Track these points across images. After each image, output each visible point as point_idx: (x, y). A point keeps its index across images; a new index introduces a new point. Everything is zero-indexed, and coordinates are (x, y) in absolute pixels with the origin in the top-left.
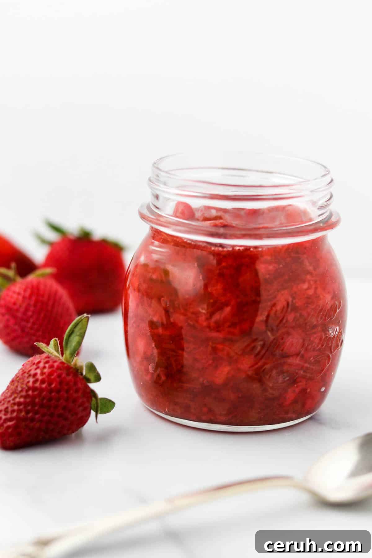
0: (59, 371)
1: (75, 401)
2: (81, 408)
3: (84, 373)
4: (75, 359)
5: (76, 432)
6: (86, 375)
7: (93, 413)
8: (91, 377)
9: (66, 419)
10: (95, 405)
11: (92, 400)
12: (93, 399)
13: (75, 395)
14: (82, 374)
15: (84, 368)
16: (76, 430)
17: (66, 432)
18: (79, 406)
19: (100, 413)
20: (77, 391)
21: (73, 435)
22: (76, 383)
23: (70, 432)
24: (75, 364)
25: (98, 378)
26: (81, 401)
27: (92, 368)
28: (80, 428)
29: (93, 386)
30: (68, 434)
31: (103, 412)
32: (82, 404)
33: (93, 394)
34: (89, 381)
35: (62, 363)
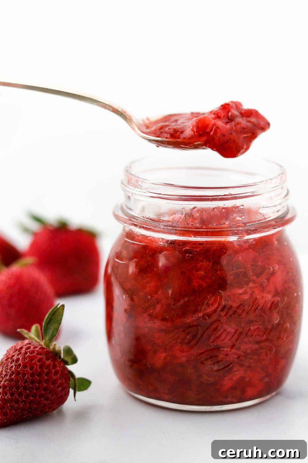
0: (39, 356)
1: (54, 382)
2: (60, 389)
3: (62, 357)
4: (54, 343)
5: (57, 410)
6: (64, 358)
7: (71, 391)
8: (68, 359)
9: (47, 399)
10: (73, 384)
11: (69, 380)
12: (71, 379)
13: (55, 377)
14: (60, 357)
15: (62, 352)
16: (57, 408)
17: (47, 410)
18: (58, 387)
19: (79, 391)
20: (56, 373)
21: (55, 412)
22: (55, 366)
23: (51, 410)
24: (54, 349)
25: (75, 360)
26: (59, 382)
27: (69, 351)
28: (60, 405)
29: (70, 368)
30: (49, 412)
31: (80, 390)
32: (61, 385)
33: (71, 374)
34: (67, 363)
35: (42, 348)
